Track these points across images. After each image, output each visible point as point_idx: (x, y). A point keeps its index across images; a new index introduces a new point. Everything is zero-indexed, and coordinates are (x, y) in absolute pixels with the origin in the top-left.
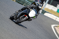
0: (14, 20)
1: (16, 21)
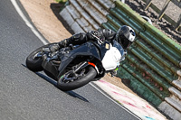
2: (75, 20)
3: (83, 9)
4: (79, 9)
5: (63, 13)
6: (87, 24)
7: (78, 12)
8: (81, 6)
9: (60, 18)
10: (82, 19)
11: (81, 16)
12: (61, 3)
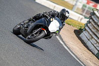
0: (21, 36)
1: (27, 39)
2: (89, 40)
3: (93, 33)
4: (91, 33)
5: (82, 35)
6: (96, 42)
7: (90, 35)
8: (92, 31)
9: (80, 39)
10: (93, 39)
11: (92, 37)
12: (80, 29)
